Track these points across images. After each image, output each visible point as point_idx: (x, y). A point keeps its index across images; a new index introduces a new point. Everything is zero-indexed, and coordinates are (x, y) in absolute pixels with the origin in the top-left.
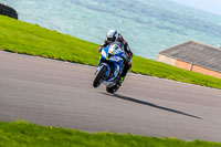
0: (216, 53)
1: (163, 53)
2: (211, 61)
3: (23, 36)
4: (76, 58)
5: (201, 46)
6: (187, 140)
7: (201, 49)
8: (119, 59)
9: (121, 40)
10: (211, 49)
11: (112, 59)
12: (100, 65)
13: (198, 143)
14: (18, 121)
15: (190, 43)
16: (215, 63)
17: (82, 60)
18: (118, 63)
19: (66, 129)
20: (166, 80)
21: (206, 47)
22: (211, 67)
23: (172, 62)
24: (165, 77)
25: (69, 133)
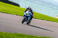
3: (21, 11)
8: (29, 15)
11: (27, 15)
12: (24, 17)
14: (19, 33)
17: (36, 18)
18: (29, 16)
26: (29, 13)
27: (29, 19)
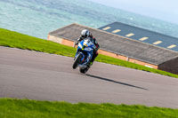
1: (52, 33)
8: (91, 49)
12: (77, 54)
18: (90, 52)
20: (55, 55)
23: (60, 41)
24: (54, 53)
27: (88, 60)
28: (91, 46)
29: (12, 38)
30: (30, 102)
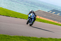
0: (46, 13)
2: (45, 16)
4: (8, 15)
5: (42, 11)
6: (38, 38)
7: (42, 12)
9: (33, 12)
10: (45, 12)
11: (31, 17)
12: (28, 19)
13: (42, 38)
15: (39, 10)
16: (46, 16)
19: (5, 35)
21: (43, 12)
22: (45, 17)
25: (6, 36)
26: (33, 15)
27: (32, 21)
28: (33, 16)
29: (18, 15)
30: (24, 37)
